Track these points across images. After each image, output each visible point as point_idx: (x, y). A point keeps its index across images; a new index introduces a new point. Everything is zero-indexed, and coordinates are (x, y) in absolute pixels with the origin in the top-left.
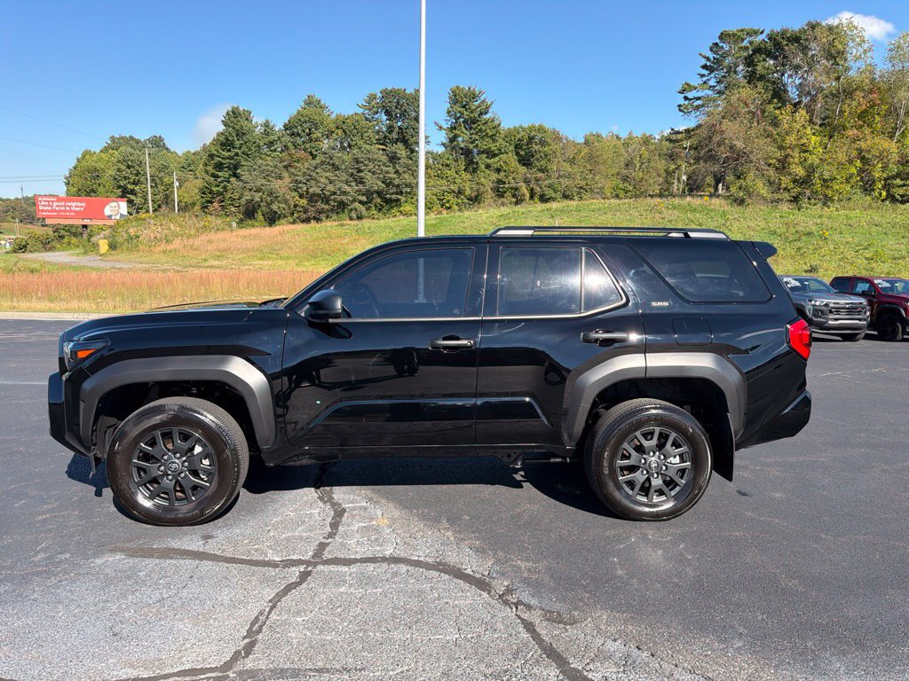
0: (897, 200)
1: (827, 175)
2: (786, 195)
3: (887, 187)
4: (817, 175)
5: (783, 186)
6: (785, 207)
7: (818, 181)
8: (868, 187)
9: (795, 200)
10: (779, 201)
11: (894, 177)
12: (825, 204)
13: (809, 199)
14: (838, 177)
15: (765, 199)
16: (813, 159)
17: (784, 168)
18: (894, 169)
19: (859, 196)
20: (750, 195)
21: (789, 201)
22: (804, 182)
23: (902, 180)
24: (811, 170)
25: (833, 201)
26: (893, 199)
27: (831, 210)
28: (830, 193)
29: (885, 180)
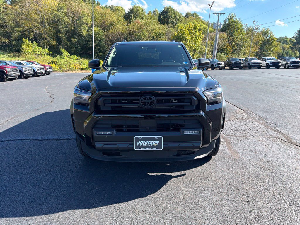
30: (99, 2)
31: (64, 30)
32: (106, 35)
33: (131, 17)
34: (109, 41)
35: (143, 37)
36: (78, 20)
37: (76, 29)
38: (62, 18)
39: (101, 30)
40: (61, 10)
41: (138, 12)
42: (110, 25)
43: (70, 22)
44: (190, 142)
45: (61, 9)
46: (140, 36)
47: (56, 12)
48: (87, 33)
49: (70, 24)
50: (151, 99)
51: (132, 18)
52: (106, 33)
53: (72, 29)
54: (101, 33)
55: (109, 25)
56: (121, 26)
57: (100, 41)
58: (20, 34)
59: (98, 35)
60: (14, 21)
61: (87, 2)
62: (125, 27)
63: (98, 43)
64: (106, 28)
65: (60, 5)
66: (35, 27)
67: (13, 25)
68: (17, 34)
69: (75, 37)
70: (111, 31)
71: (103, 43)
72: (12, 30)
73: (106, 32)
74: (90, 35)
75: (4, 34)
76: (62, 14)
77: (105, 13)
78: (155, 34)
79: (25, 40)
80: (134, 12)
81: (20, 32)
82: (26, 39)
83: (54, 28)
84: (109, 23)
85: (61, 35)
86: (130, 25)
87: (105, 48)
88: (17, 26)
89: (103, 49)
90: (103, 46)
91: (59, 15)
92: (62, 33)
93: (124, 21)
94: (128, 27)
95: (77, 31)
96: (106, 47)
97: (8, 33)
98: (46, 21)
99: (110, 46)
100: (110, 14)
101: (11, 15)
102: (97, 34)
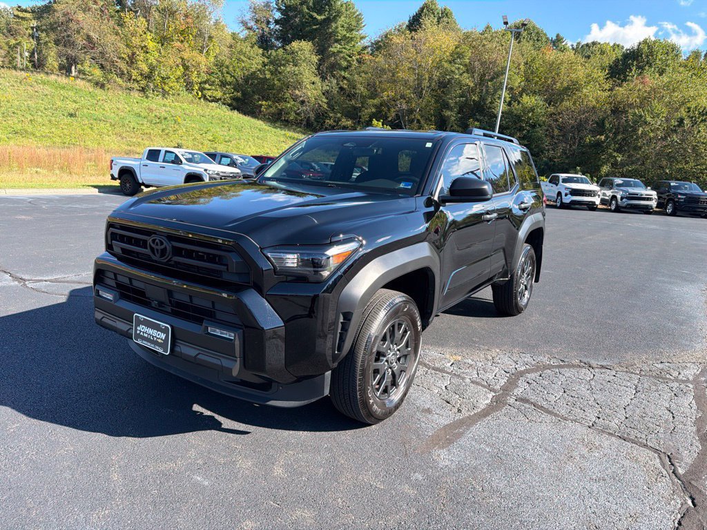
0: (207, 99)
1: (164, 74)
2: (136, 85)
3: (202, 89)
4: (156, 73)
5: (133, 77)
6: (136, 94)
7: (158, 78)
8: (189, 86)
9: (143, 90)
10: (130, 89)
11: (205, 82)
12: (164, 96)
13: (153, 91)
14: (171, 77)
15: (120, 86)
16: (152, 60)
17: (132, 63)
18: (205, 77)
19: (184, 93)
20: (108, 81)
21: (139, 90)
22: (148, 77)
23: (210, 85)
24: (152, 69)
25: (168, 94)
26: (204, 97)
27: (168, 101)
28: (167, 88)
29: (200, 84)
30: (561, 35)
31: (456, 103)
32: (551, 115)
33: (630, 68)
34: (556, 128)
35: (649, 119)
36: (491, 80)
37: (483, 99)
38: (457, 77)
39: (541, 103)
40: (459, 60)
41: (652, 56)
42: (568, 88)
43: (472, 85)
44: (216, 355)
45: (459, 57)
46: (641, 116)
47: (446, 65)
48: (507, 108)
49: (473, 91)
50: (162, 243)
51: (631, 70)
52: (551, 109)
53: (474, 100)
54: (541, 109)
55: (563, 90)
56: (595, 93)
57: (533, 126)
58: (374, 110)
59: (530, 115)
60: (368, 85)
61: (524, 38)
62: (607, 94)
63: (528, 131)
64: (553, 97)
65: (459, 50)
66: (403, 97)
67: (365, 92)
68: (369, 111)
69: (478, 117)
70: (567, 104)
71: (540, 132)
72: (361, 103)
73: (553, 105)
74: (513, 112)
75: (349, 111)
76: (459, 68)
77: (559, 61)
78: (689, 112)
79: (376, 122)
80: (641, 56)
81: (375, 106)
82: (378, 121)
83: (438, 99)
84: (565, 84)
85: (448, 113)
86: (621, 89)
87: (544, 143)
88: (374, 95)
89: (537, 146)
90: (540, 139)
91: (452, 71)
92: (451, 110)
93: (607, 79)
94: (614, 95)
95: (485, 104)
96: (547, 141)
97: (355, 108)
98: (426, 83)
99: (557, 139)
100: (571, 63)
101: (366, 73)
102: (529, 112)
